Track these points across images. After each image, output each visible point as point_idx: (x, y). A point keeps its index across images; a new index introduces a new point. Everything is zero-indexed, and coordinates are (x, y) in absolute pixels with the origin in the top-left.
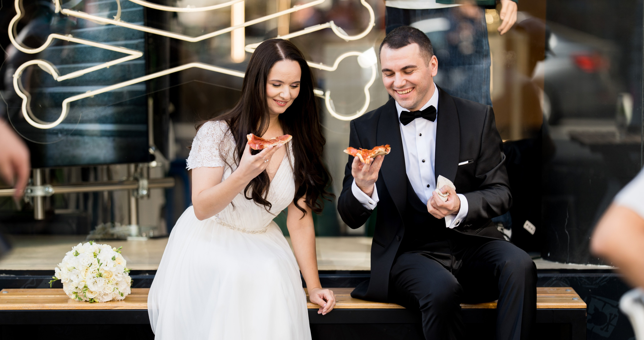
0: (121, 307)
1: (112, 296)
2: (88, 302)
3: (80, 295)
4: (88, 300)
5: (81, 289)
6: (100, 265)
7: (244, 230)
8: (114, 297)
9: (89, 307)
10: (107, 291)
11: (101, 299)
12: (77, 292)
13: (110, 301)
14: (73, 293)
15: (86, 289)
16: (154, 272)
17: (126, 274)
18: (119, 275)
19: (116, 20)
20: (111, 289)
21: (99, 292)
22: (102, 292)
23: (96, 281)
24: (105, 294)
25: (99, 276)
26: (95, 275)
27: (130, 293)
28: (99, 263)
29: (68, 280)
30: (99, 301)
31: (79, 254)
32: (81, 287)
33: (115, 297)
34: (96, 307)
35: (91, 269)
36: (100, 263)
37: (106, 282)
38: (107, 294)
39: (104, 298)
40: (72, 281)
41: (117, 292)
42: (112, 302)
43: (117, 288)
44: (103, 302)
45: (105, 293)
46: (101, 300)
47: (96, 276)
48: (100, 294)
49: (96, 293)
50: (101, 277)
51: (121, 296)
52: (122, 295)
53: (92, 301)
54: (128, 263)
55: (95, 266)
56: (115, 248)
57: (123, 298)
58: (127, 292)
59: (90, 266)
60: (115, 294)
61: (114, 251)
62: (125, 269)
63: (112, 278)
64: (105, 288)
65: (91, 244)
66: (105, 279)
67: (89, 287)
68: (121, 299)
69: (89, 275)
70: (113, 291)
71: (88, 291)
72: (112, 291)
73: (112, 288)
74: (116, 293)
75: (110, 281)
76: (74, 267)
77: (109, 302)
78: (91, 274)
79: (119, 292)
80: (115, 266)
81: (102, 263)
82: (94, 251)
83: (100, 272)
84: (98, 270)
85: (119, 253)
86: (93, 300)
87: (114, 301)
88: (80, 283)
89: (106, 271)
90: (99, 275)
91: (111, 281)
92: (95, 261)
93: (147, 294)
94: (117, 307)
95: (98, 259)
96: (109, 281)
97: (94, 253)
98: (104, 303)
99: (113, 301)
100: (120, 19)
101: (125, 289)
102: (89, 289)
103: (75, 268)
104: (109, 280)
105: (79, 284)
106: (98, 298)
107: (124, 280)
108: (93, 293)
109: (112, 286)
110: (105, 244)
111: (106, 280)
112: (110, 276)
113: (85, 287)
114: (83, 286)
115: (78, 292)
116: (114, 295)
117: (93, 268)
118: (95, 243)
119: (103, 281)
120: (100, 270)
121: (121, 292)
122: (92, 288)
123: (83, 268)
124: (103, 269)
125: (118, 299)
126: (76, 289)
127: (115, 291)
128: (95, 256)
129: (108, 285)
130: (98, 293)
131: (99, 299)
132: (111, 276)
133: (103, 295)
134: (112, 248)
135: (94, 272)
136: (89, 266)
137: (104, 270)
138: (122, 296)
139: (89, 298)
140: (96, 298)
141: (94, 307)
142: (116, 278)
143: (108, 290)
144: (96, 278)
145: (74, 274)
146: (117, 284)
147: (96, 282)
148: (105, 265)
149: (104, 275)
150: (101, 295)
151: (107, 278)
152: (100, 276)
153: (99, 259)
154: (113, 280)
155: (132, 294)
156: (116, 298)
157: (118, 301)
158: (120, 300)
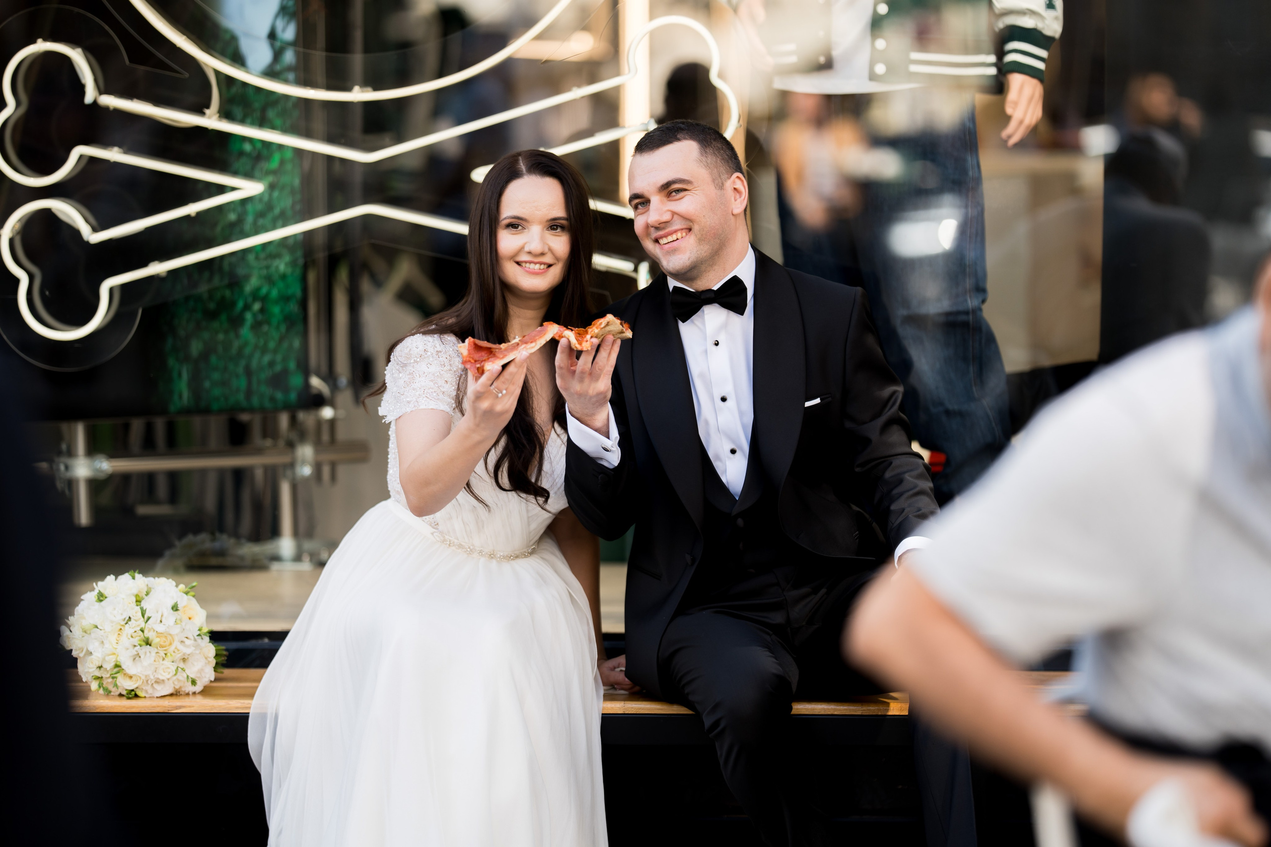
0: (190, 707)
1: (173, 686)
2: (125, 698)
3: (108, 682)
4: (124, 693)
5: (108, 669)
6: (147, 621)
7: (493, 554)
8: (177, 687)
9: (124, 707)
10: (162, 675)
11: (150, 691)
12: (102, 677)
13: (171, 695)
14: (94, 677)
15: (120, 670)
16: (281, 636)
17: (202, 639)
18: (187, 642)
19: (209, 118)
20: (169, 670)
21: (146, 676)
22: (152, 677)
23: (138, 654)
24: (158, 681)
25: (143, 643)
26: (136, 641)
27: (213, 679)
28: (143, 616)
29: (82, 651)
30: (147, 696)
31: (106, 598)
32: (109, 666)
33: (180, 687)
34: (138, 708)
35: (129, 630)
36: (146, 616)
37: (159, 656)
38: (163, 681)
39: (156, 689)
40: (91, 653)
41: (182, 676)
42: (174, 697)
43: (182, 669)
44: (153, 697)
45: (158, 679)
46: (151, 694)
47: (139, 642)
48: (147, 681)
49: (139, 679)
50: (148, 646)
51: (192, 684)
52: (194, 682)
53: (133, 695)
54: (210, 617)
55: (138, 623)
56: (182, 586)
57: (198, 688)
58: (205, 677)
59: (126, 624)
60: (178, 680)
61: (180, 591)
62: (199, 630)
63: (172, 648)
64: (156, 668)
65: (134, 578)
66: (156, 650)
67: (123, 667)
68: (194, 691)
69: (126, 641)
70: (175, 675)
71: (123, 675)
72: (171, 674)
73: (173, 668)
74: (181, 678)
75: (169, 654)
76: (94, 625)
77: (167, 698)
78: (129, 639)
79: (188, 676)
80: (178, 622)
81: (150, 616)
82: (135, 592)
83: (147, 634)
84: (142, 631)
85: (191, 595)
86: (133, 693)
87: (179, 696)
88: (107, 658)
89: (159, 634)
90: (144, 641)
91: (171, 655)
92: (136, 612)
93: (259, 680)
94: (180, 707)
95: (142, 609)
96: (166, 654)
97: (137, 596)
98: (155, 699)
99: (175, 694)
100: (218, 115)
101: (201, 671)
102: (125, 671)
103: (97, 627)
104: (166, 652)
105: (104, 659)
106: (144, 688)
107: (197, 652)
108: (134, 678)
109: (173, 665)
110: (162, 577)
111: (159, 651)
112: (167, 643)
113: (117, 666)
114: (113, 664)
115: (104, 676)
116: (176, 683)
117: (133, 626)
118: (141, 575)
119: (153, 654)
120: (146, 631)
121: (192, 676)
122: (130, 667)
123: (112, 626)
124: (152, 628)
125: (187, 692)
126: (98, 669)
127: (178, 674)
128: (138, 601)
129: (165, 662)
130: (143, 678)
131: (146, 692)
132: (171, 644)
133: (153, 682)
134: (177, 586)
135: (134, 635)
136: (125, 621)
137: (155, 632)
138: (195, 685)
139: (126, 690)
140: (140, 689)
141: (133, 707)
142: (181, 647)
143: (164, 672)
144: (139, 647)
145: (96, 639)
146: (184, 660)
147: (140, 657)
148: (159, 621)
149: (155, 640)
150: (149, 682)
151: (162, 647)
152: (148, 643)
153: (144, 609)
154: (176, 651)
155: (217, 680)
156: (183, 689)
157: (188, 694)
158: (191, 693)
